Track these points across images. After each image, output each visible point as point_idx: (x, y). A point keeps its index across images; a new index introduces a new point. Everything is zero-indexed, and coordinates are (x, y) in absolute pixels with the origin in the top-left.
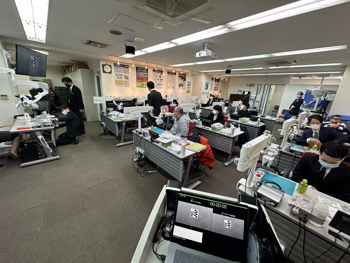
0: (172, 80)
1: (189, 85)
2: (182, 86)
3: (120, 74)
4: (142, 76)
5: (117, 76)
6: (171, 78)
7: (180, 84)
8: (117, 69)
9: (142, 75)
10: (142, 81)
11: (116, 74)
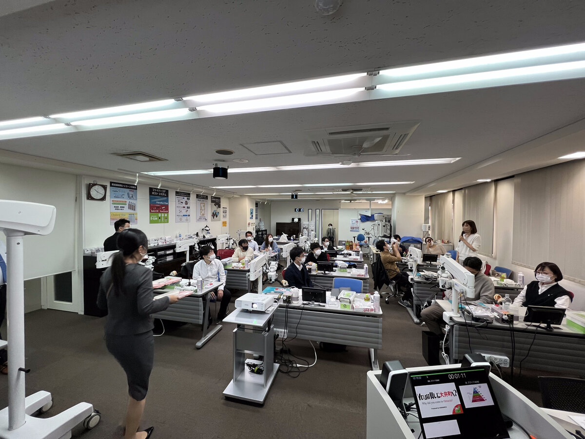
0: (203, 208)
1: (225, 212)
2: (217, 217)
3: (120, 201)
4: (159, 203)
5: (116, 205)
6: (202, 205)
7: (213, 213)
8: (116, 193)
9: (159, 201)
10: (159, 212)
11: (113, 201)
